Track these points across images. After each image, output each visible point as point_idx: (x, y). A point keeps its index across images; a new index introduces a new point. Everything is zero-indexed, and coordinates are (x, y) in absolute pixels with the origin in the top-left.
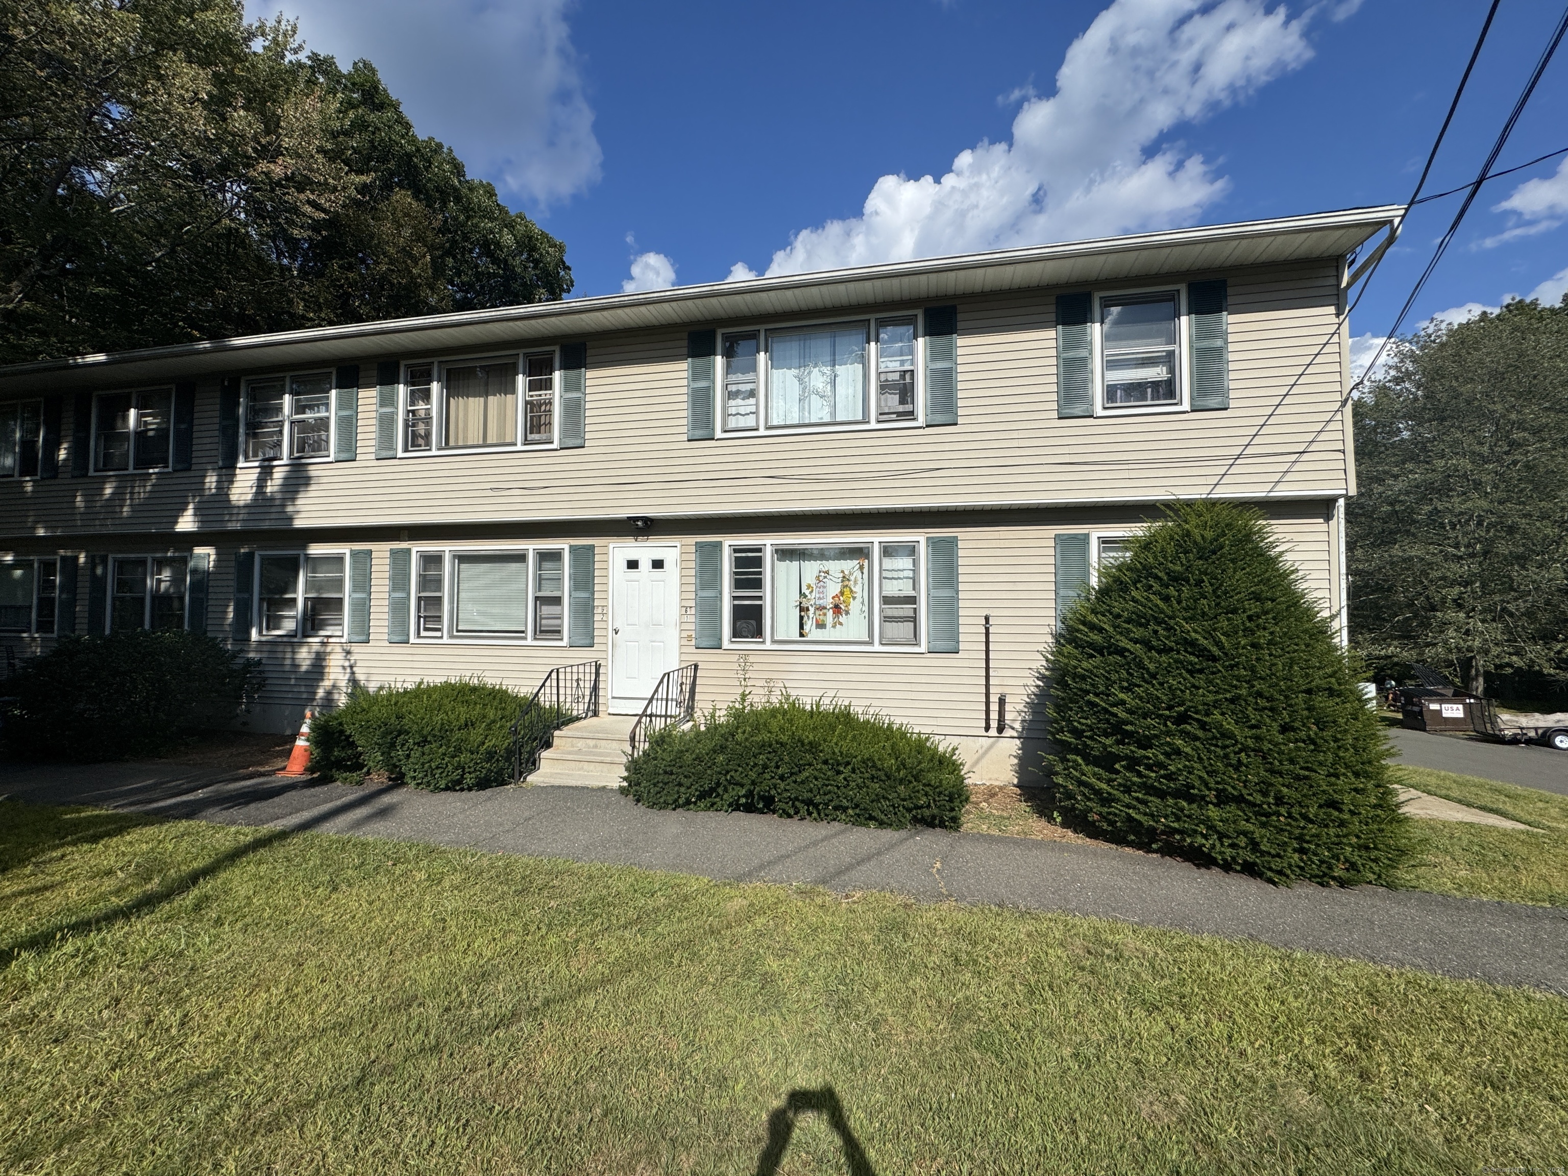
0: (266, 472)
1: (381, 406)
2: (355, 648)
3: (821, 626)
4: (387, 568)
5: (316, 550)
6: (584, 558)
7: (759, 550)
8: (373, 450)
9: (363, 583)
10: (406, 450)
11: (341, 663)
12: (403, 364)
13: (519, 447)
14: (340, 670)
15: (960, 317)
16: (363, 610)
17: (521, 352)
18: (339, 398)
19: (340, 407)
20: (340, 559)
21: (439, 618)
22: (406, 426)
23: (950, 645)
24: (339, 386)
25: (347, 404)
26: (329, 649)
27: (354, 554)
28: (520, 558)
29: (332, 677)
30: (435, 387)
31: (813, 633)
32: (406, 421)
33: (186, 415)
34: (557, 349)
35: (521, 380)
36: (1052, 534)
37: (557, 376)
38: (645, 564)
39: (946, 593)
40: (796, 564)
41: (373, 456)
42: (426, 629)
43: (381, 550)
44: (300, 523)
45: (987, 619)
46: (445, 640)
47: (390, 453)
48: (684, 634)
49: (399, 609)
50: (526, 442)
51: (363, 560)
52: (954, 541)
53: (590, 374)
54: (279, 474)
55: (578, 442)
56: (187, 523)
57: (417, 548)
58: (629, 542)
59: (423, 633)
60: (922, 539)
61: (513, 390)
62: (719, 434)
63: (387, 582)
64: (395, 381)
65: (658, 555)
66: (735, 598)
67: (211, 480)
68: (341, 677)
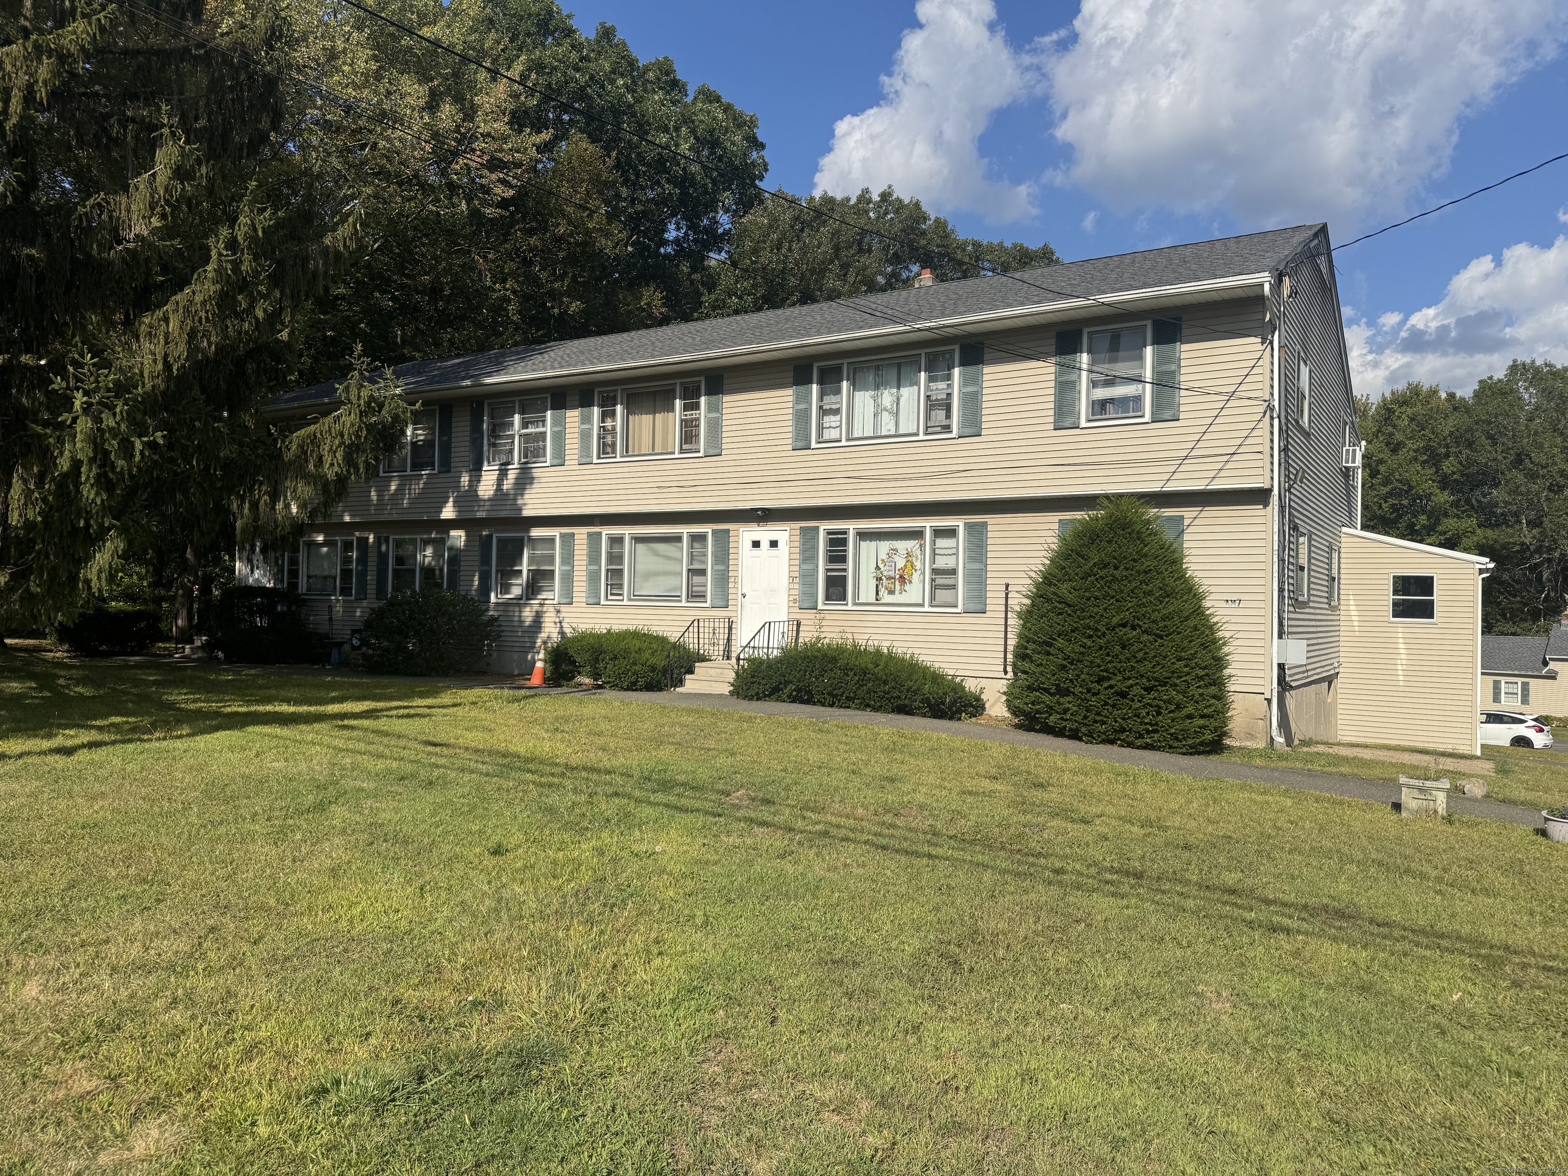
0: (503, 473)
1: (582, 423)
2: (564, 608)
3: (891, 592)
4: (585, 547)
5: (536, 532)
6: (723, 539)
7: (845, 533)
8: (576, 457)
9: (568, 559)
10: (599, 458)
11: (553, 619)
12: (596, 390)
13: (677, 455)
14: (553, 625)
15: (985, 350)
16: (568, 579)
17: (678, 381)
18: (552, 416)
19: (554, 424)
20: (552, 540)
21: (621, 586)
22: (599, 438)
23: (979, 607)
24: (553, 408)
25: (560, 423)
26: (545, 609)
27: (562, 536)
28: (678, 539)
29: (547, 630)
30: (619, 408)
31: (886, 598)
32: (599, 435)
33: (446, 429)
34: (703, 379)
35: (678, 403)
36: (1056, 519)
37: (703, 400)
38: (765, 544)
39: (976, 566)
40: (874, 544)
41: (576, 462)
42: (612, 594)
43: (581, 533)
44: (526, 513)
45: (1007, 586)
46: (625, 602)
47: (588, 460)
48: (791, 598)
49: (593, 578)
50: (682, 451)
51: (568, 540)
52: (984, 525)
53: (726, 398)
54: (512, 475)
55: (717, 451)
56: (448, 512)
57: (607, 531)
58: (754, 526)
59: (610, 597)
60: (961, 524)
61: (672, 409)
62: (814, 445)
63: (585, 557)
64: (591, 404)
65: (774, 536)
66: (828, 570)
67: (465, 479)
68: (553, 630)
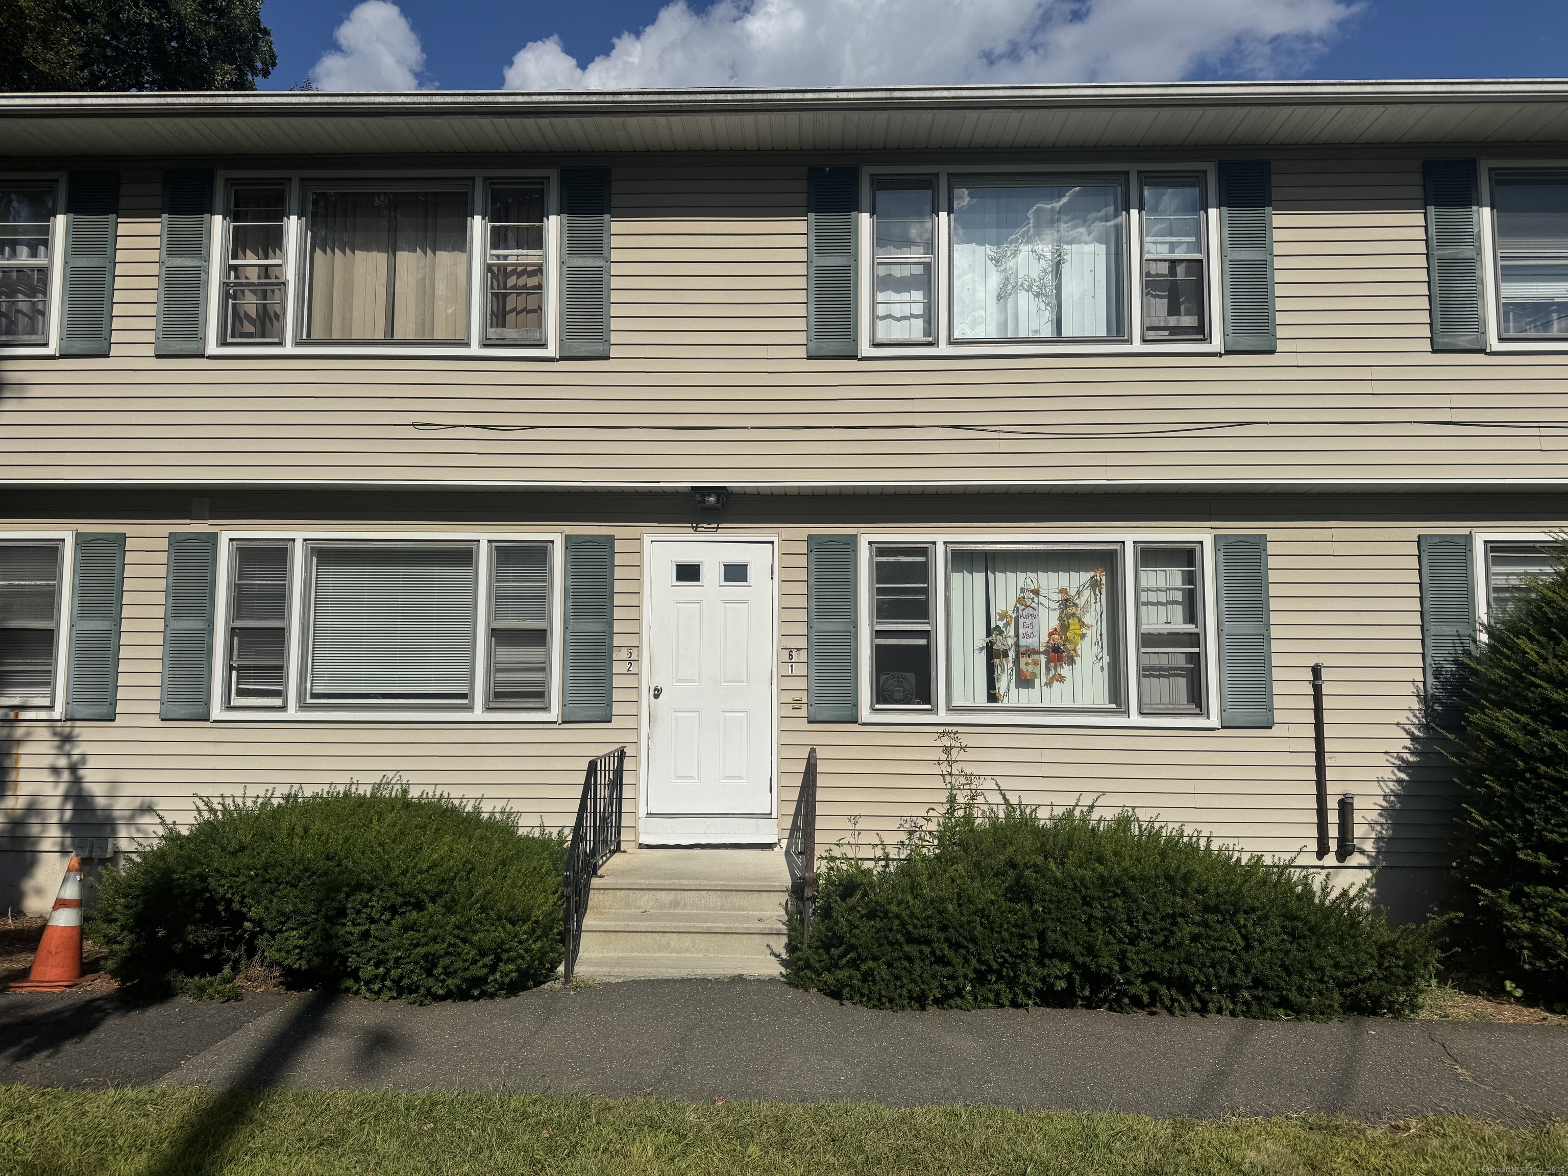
1: (171, 253)
2: (85, 732)
3: (1024, 682)
4: (162, 571)
6: (594, 559)
7: (923, 552)
8: (150, 337)
9: (103, 600)
10: (223, 343)
11: (47, 761)
12: (221, 177)
13: (475, 349)
14: (46, 776)
15: (1275, 180)
16: (100, 653)
17: (480, 174)
18: (72, 232)
19: (76, 246)
20: (51, 551)
21: (278, 672)
22: (225, 296)
23: (1258, 715)
24: (71, 208)
25: (96, 247)
26: (19, 733)
27: (82, 541)
28: (463, 556)
29: (24, 789)
30: (293, 226)
31: (1014, 696)
32: (225, 285)
34: (553, 174)
35: (478, 227)
36: (1414, 534)
37: (553, 225)
38: (712, 573)
39: (1247, 628)
40: (980, 577)
41: (150, 350)
42: (241, 693)
43: (148, 536)
45: (1316, 671)
46: (292, 713)
47: (190, 346)
48: (788, 697)
49: (186, 651)
50: (486, 343)
51: (104, 552)
52: (1260, 543)
53: (619, 226)
55: (596, 348)
57: (233, 533)
58: (684, 532)
59: (236, 701)
60: (1207, 539)
61: (460, 242)
62: (865, 349)
63: (161, 598)
64: (203, 207)
65: (736, 554)
66: (879, 634)
68: (48, 790)
